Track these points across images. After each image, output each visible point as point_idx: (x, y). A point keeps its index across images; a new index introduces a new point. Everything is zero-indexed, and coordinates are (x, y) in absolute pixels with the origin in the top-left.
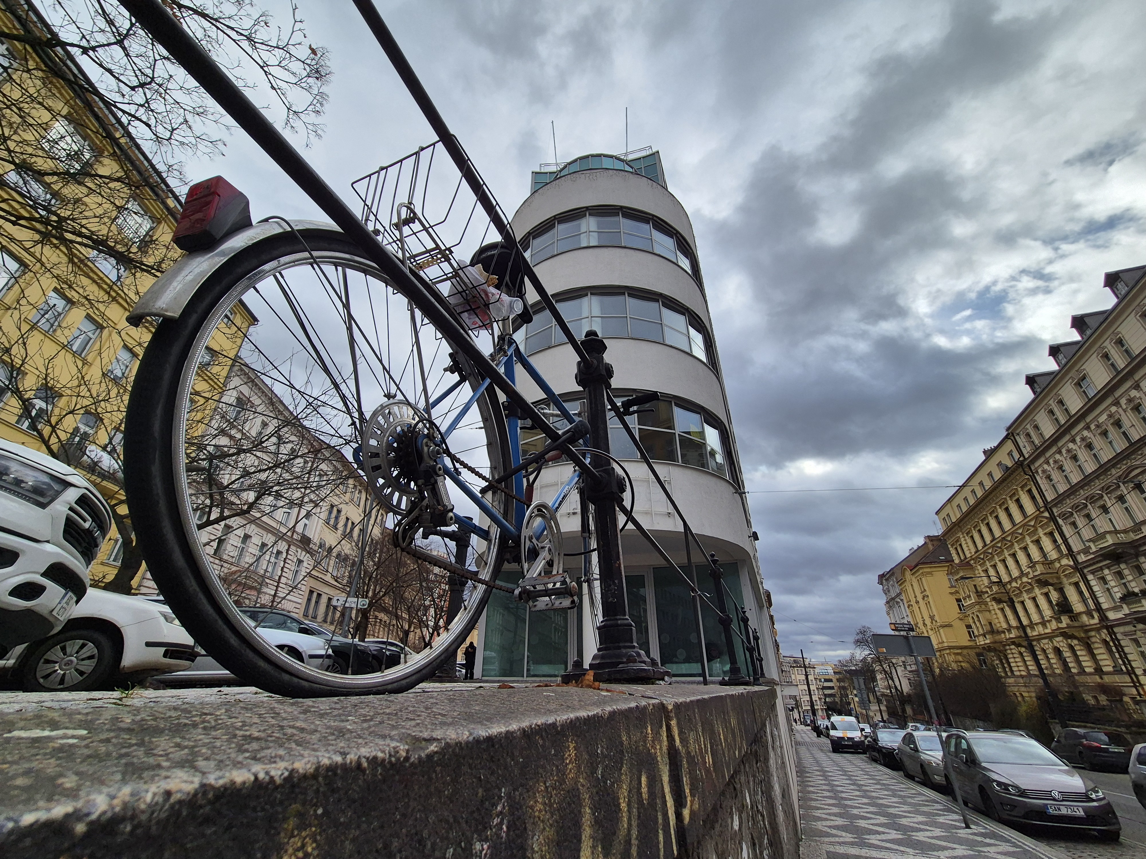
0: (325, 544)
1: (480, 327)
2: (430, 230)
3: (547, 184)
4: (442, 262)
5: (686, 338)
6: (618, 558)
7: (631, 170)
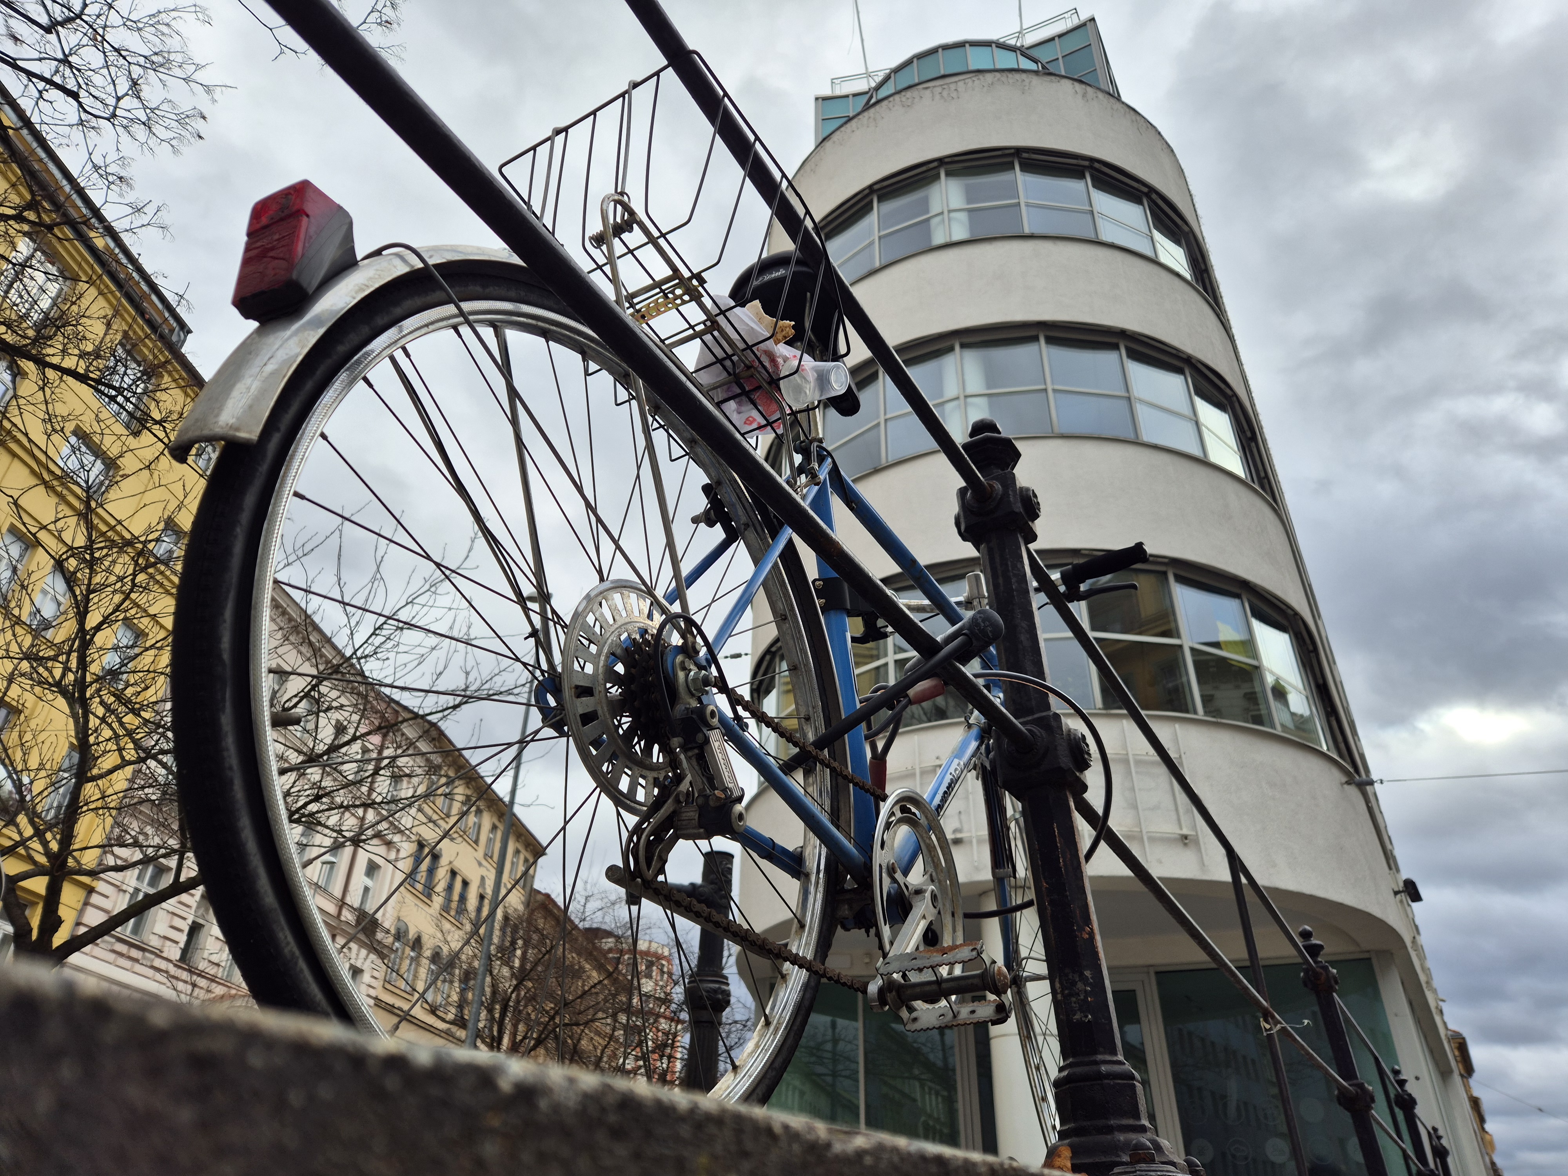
0: (407, 931)
1: (760, 428)
2: (662, 241)
3: (850, 119)
4: (684, 302)
5: (1190, 427)
6: (1087, 920)
7: (1033, 67)
